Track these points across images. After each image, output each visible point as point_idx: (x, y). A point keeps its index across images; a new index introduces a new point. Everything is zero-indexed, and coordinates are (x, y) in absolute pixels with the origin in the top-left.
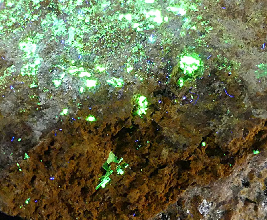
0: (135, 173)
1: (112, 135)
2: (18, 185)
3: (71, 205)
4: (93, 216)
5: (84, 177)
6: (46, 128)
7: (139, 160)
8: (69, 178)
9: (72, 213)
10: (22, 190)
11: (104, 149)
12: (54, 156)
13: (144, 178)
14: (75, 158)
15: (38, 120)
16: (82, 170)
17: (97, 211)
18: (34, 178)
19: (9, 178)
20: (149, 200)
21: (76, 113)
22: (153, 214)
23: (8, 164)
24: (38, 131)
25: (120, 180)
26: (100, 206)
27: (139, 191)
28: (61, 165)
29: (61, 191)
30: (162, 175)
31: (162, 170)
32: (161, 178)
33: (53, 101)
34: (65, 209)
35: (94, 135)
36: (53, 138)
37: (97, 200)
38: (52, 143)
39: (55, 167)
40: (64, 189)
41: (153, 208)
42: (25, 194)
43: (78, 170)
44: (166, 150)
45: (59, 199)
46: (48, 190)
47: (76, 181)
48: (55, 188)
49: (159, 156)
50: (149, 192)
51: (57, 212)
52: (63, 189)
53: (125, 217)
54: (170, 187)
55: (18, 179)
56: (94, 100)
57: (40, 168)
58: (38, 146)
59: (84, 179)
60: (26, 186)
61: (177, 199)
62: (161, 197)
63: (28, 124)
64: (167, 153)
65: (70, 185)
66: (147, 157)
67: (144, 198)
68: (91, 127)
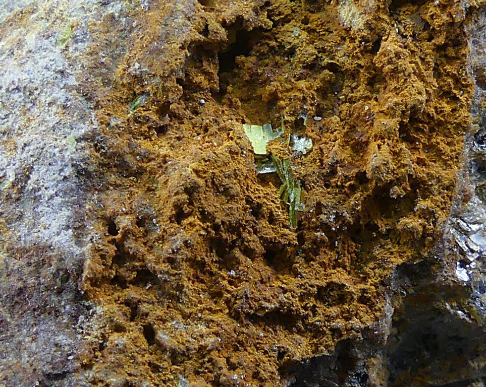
0: (335, 119)
1: (212, 90)
2: (132, 378)
3: (277, 310)
4: (344, 285)
5: (244, 229)
6: (68, 213)
7: (317, 84)
8: (216, 262)
9: (300, 324)
10: (152, 379)
11: (225, 135)
12: (143, 249)
13: (363, 106)
14: (186, 209)
15: (36, 216)
16: (226, 219)
17: (340, 269)
18: (149, 333)
19: (102, 381)
20: (420, 142)
21: (95, 122)
22: (457, 158)
23: (71, 358)
24: (58, 234)
25: (321, 161)
26: (338, 253)
27: (379, 142)
28: (173, 252)
29: (227, 302)
30: (390, 62)
31: (381, 54)
32: (395, 71)
33: (27, 148)
34: (275, 331)
35: (178, 129)
36: (103, 217)
37: (318, 248)
38: (112, 228)
39: (164, 267)
40: (229, 292)
41: (442, 146)
42: (164, 382)
43: (216, 227)
44: (347, 8)
45: (241, 322)
46: (202, 328)
47: (237, 253)
48: (210, 310)
49: (347, 34)
50: (401, 123)
51: (265, 353)
52: (229, 296)
53: (407, 220)
54: (431, 72)
55: (120, 366)
56: (103, 60)
57: (139, 301)
58: (88, 262)
59: (249, 232)
60: (150, 364)
61: (472, 80)
62: (436, 108)
63: (25, 242)
64: (354, 9)
65: (233, 273)
66: (327, 60)
67: (403, 146)
68: (154, 117)
